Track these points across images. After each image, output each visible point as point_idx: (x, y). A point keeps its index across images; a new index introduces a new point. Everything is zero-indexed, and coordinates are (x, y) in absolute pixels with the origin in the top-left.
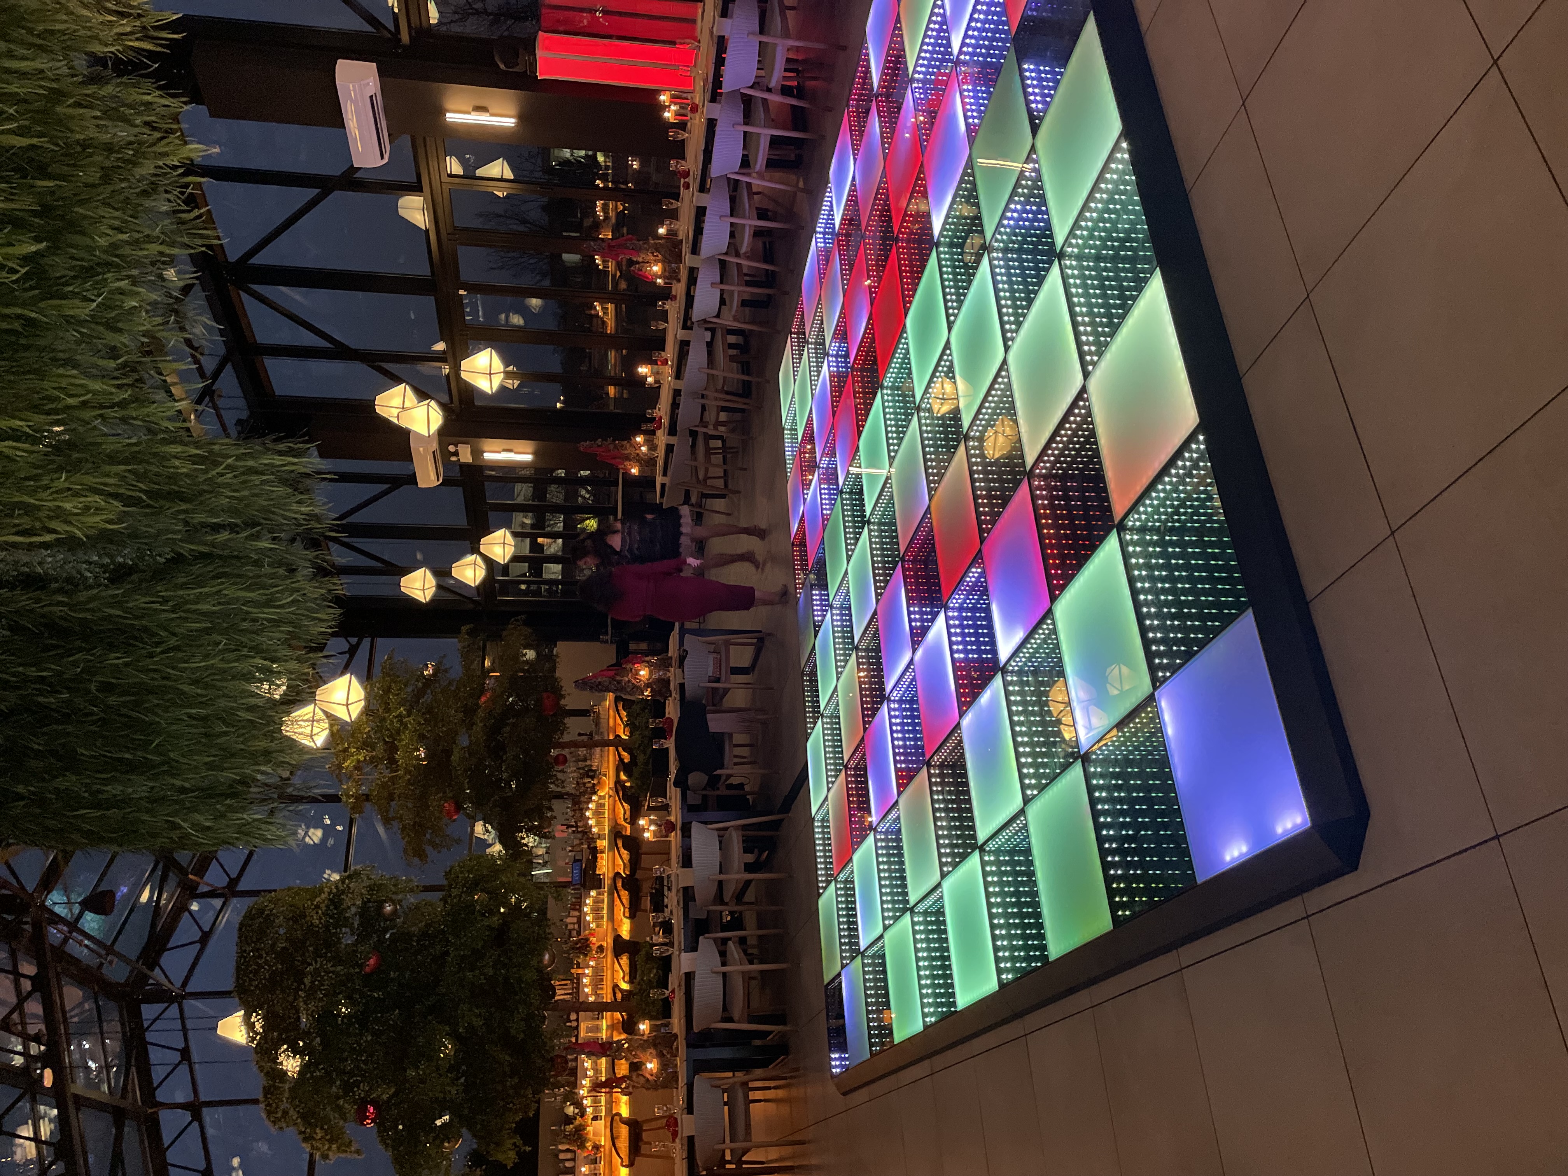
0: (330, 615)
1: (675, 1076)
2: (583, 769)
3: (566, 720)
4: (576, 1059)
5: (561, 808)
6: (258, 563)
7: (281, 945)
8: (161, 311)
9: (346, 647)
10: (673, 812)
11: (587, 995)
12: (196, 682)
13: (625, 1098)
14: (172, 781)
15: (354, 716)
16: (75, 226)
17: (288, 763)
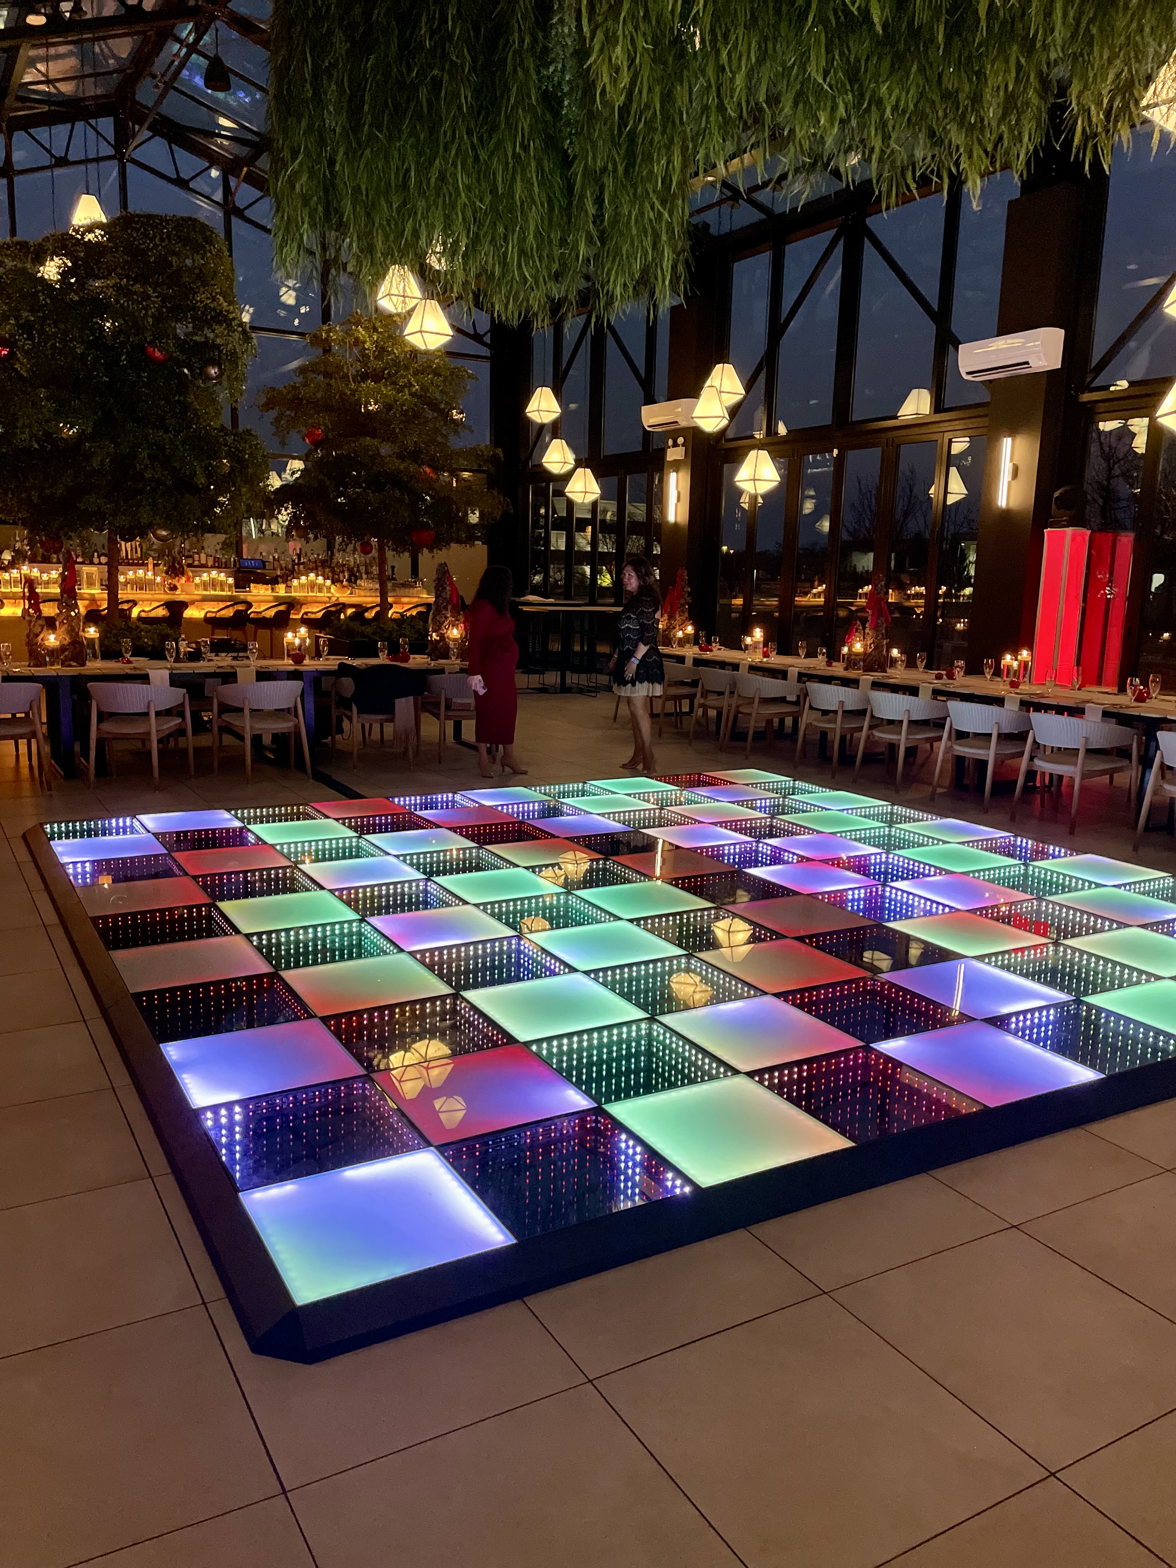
0: (511, 315)
1: (41, 663)
2: (358, 571)
3: (407, 554)
4: (59, 562)
5: (317, 548)
6: (563, 242)
7: (174, 260)
8: (815, 147)
9: (481, 330)
10: (313, 662)
11: (125, 574)
12: (442, 177)
13: (19, 612)
14: (341, 153)
15: (409, 338)
16: (899, 63)
17: (360, 271)
